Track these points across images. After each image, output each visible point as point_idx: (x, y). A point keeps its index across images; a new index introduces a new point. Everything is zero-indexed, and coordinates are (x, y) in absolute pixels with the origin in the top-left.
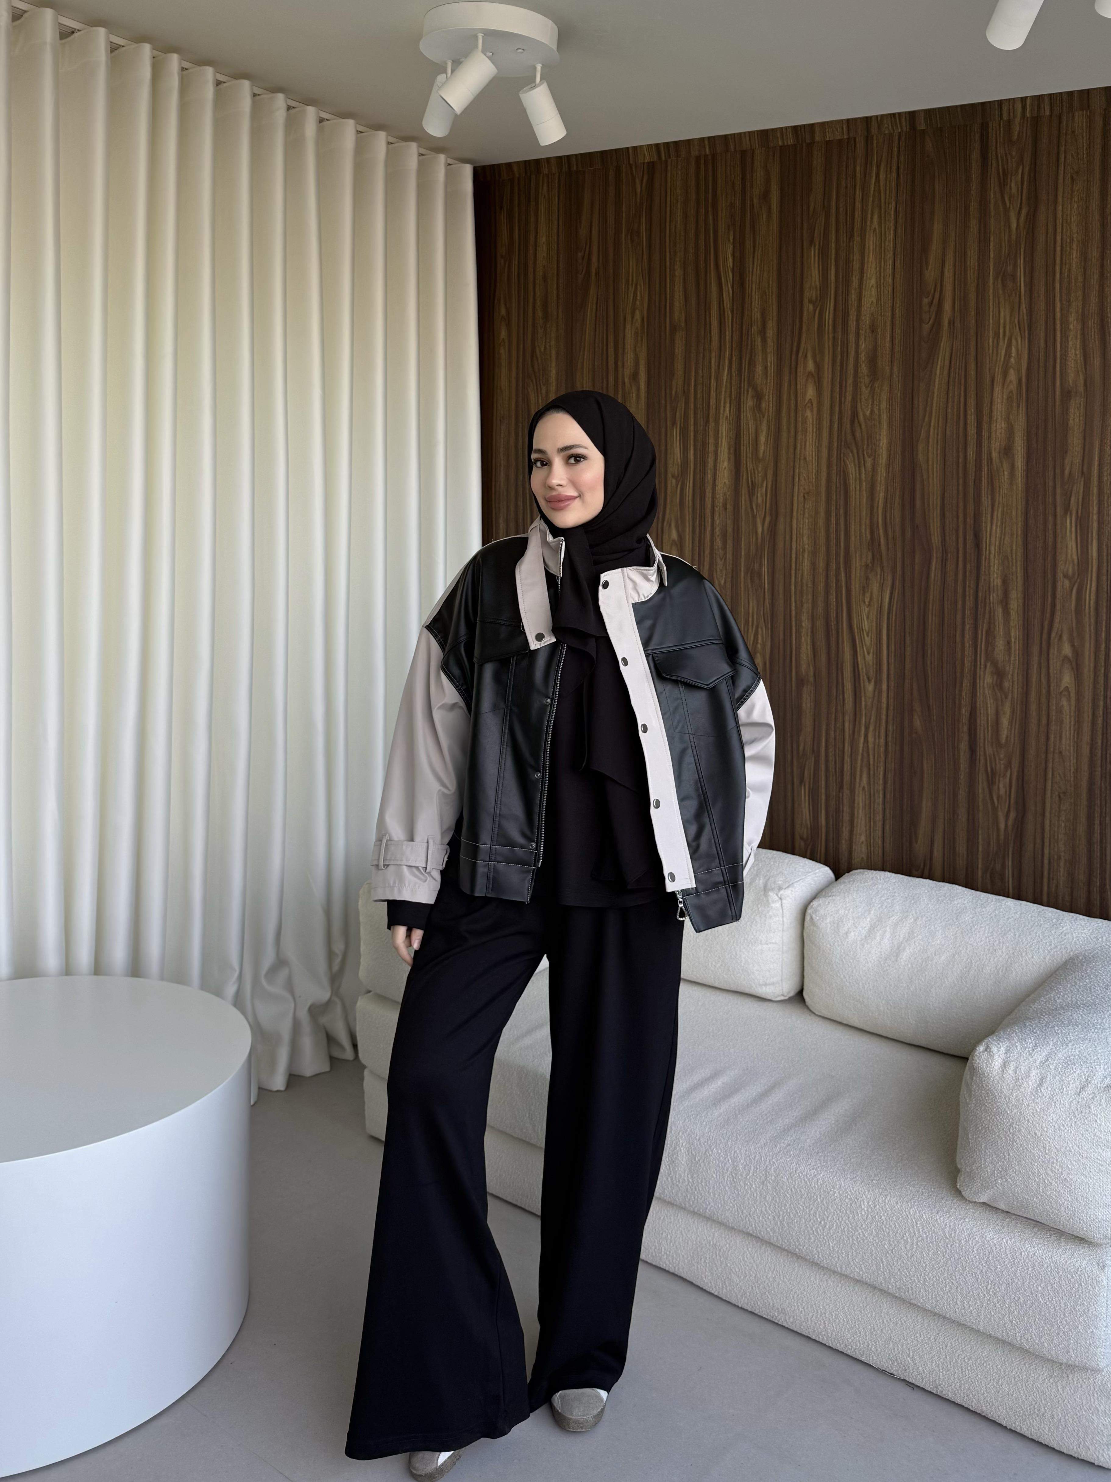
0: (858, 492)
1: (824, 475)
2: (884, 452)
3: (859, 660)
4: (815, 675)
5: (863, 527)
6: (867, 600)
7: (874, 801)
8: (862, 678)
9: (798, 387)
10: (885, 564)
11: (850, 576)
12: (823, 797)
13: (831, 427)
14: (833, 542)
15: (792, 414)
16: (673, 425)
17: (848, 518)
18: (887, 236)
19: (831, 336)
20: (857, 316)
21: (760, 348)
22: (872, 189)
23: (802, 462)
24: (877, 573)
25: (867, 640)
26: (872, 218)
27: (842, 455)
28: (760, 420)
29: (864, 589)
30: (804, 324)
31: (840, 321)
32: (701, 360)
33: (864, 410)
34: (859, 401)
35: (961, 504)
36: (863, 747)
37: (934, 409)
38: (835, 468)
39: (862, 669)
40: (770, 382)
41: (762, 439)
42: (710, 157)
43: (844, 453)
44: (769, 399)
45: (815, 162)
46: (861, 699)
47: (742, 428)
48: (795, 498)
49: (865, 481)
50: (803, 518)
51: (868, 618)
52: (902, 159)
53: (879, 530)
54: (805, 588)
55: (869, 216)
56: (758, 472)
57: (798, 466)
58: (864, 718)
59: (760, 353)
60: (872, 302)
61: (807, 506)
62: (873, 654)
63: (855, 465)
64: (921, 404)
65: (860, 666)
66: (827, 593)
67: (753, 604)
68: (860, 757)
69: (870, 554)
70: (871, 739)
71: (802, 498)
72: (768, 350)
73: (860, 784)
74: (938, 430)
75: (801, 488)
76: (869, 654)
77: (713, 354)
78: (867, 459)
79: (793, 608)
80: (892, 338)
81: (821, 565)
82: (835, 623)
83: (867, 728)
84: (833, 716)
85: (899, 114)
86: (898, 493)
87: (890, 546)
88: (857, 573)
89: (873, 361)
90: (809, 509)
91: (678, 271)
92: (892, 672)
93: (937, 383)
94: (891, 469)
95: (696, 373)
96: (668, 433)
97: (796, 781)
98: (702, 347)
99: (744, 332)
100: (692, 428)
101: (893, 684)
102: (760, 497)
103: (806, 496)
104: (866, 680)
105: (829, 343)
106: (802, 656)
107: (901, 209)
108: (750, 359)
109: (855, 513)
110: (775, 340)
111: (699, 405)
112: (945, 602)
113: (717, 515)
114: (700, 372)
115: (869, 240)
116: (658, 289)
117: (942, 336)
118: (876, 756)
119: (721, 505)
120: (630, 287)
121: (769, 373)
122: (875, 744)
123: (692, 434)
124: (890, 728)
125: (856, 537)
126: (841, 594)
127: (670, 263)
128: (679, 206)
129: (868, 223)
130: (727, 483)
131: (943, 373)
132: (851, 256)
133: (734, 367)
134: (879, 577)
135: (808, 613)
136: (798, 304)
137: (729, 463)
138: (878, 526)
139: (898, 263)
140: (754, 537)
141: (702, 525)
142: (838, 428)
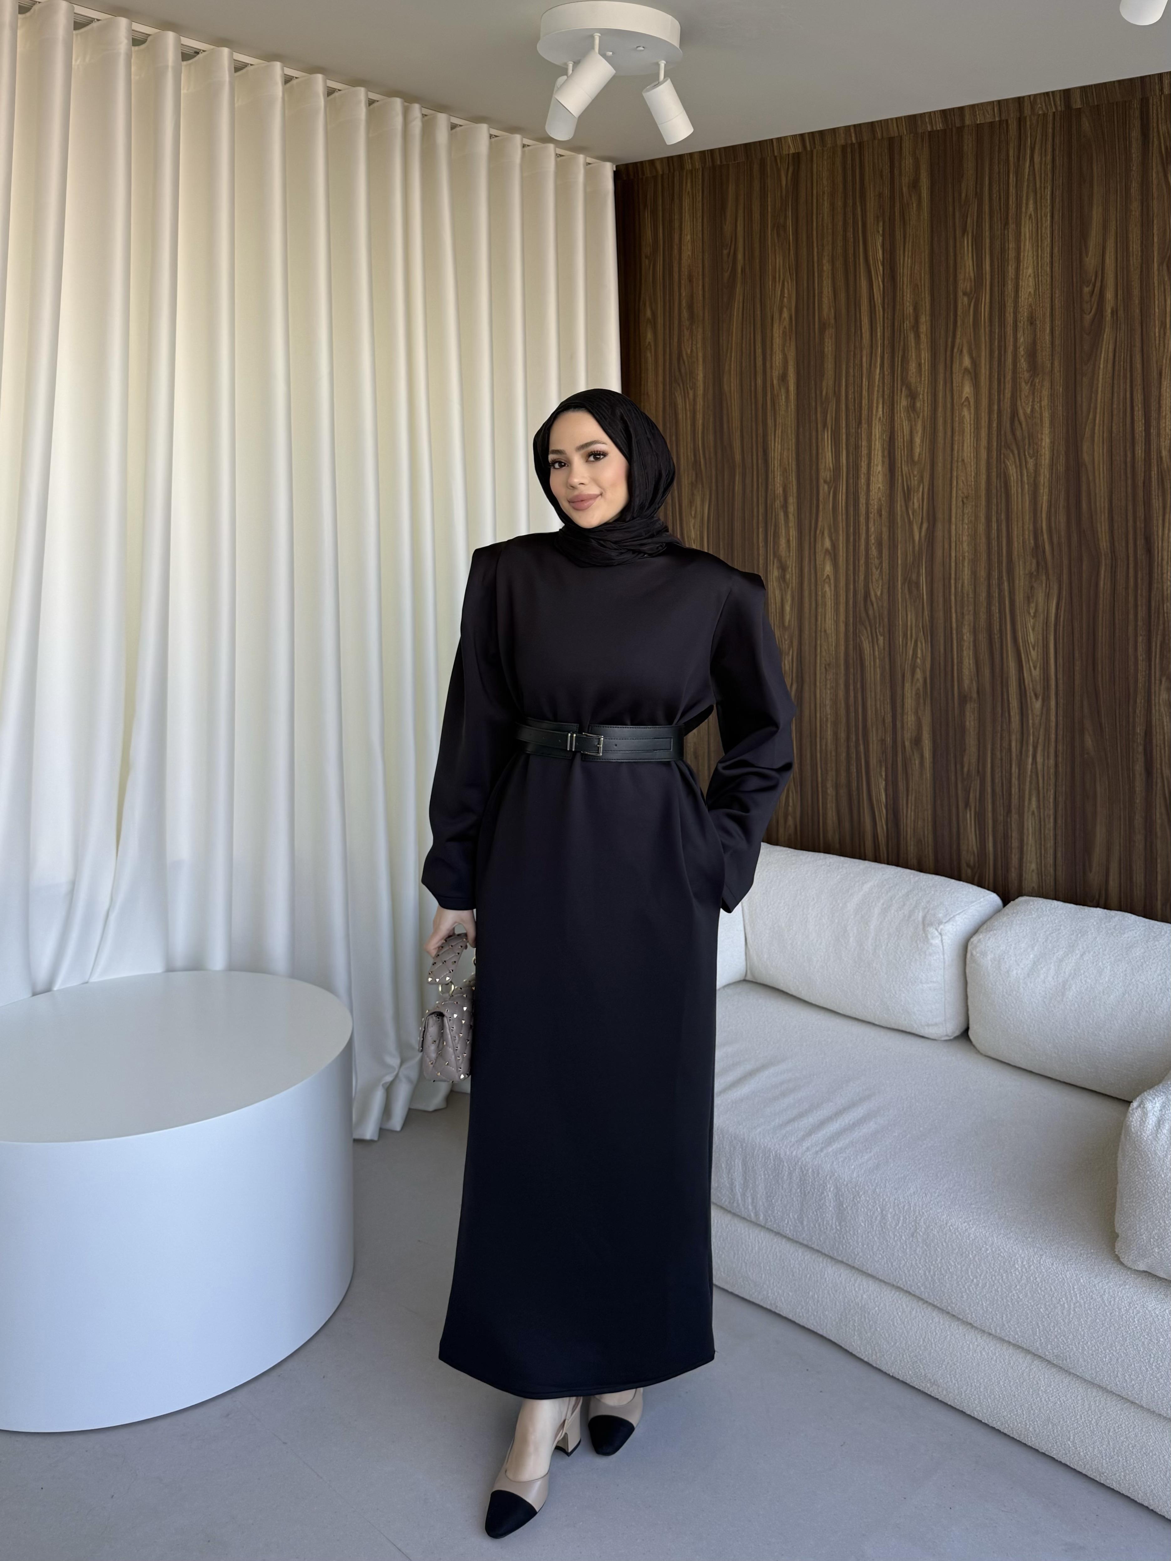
0: (1020, 496)
1: (983, 478)
2: (1047, 452)
3: (1025, 675)
4: (978, 692)
6: (1032, 611)
7: (1045, 825)
8: (1028, 695)
9: (954, 385)
10: (1051, 572)
11: (1013, 586)
12: (990, 822)
13: (990, 426)
14: (995, 548)
15: (949, 413)
16: (822, 427)
17: (1010, 523)
18: (1044, 222)
19: (987, 330)
20: (1014, 307)
21: (913, 344)
22: (1027, 174)
23: (960, 464)
24: (1042, 582)
25: (1034, 654)
26: (1027, 204)
27: (1002, 456)
28: (915, 422)
29: (1029, 599)
30: (958, 318)
31: (997, 315)
32: (852, 358)
33: (1025, 408)
34: (1018, 398)
35: (1130, 507)
36: (1032, 769)
37: (1099, 406)
38: (995, 470)
39: (1029, 685)
40: (925, 380)
41: (918, 440)
42: (856, 146)
43: (1004, 454)
44: (923, 398)
45: (965, 147)
46: (1028, 717)
47: (896, 429)
48: (954, 502)
49: (1028, 484)
50: (962, 524)
51: (1033, 629)
52: (1057, 141)
53: (1043, 536)
54: (966, 599)
55: (1024, 201)
56: (914, 476)
57: (955, 469)
58: (1031, 737)
59: (913, 350)
60: (1030, 292)
61: (966, 511)
62: (1040, 669)
63: (1016, 467)
64: (1084, 398)
65: (1026, 681)
66: (989, 604)
67: (911, 617)
68: (1028, 779)
69: (1034, 561)
70: (1039, 759)
71: (961, 503)
72: (922, 347)
73: (1029, 808)
74: (1103, 427)
75: (960, 492)
76: (1035, 668)
77: (864, 353)
78: (1028, 459)
79: (954, 620)
80: (1052, 330)
81: (983, 574)
82: (998, 635)
83: (1035, 748)
84: (999, 735)
85: (1053, 92)
86: (1062, 496)
87: (1056, 553)
88: (1021, 582)
90: (968, 513)
91: (827, 266)
92: (1060, 688)
93: (1101, 377)
94: (1054, 471)
95: (847, 373)
96: (820, 437)
97: (961, 805)
98: (853, 345)
99: (896, 328)
100: (844, 430)
101: (1062, 701)
102: (916, 502)
103: (965, 500)
104: (1033, 697)
105: (985, 337)
106: (964, 671)
107: (1058, 193)
108: (903, 357)
109: (1017, 517)
110: (929, 336)
111: (851, 407)
112: (1116, 613)
113: (872, 522)
114: (851, 371)
115: (1025, 227)
116: (805, 285)
117: (1105, 327)
118: (1046, 778)
119: (876, 511)
120: (777, 284)
121: (923, 370)
122: (1043, 765)
123: (844, 437)
124: (1060, 748)
125: (1019, 543)
126: (1005, 604)
127: (818, 258)
128: (826, 198)
129: (1024, 209)
130: (881, 488)
131: (1107, 366)
132: (1007, 245)
133: (886, 365)
134: (1044, 585)
135: (969, 625)
136: (951, 296)
137: (883, 466)
138: (1042, 532)
139: (1056, 250)
140: (911, 544)
141: (857, 533)
142: (997, 427)
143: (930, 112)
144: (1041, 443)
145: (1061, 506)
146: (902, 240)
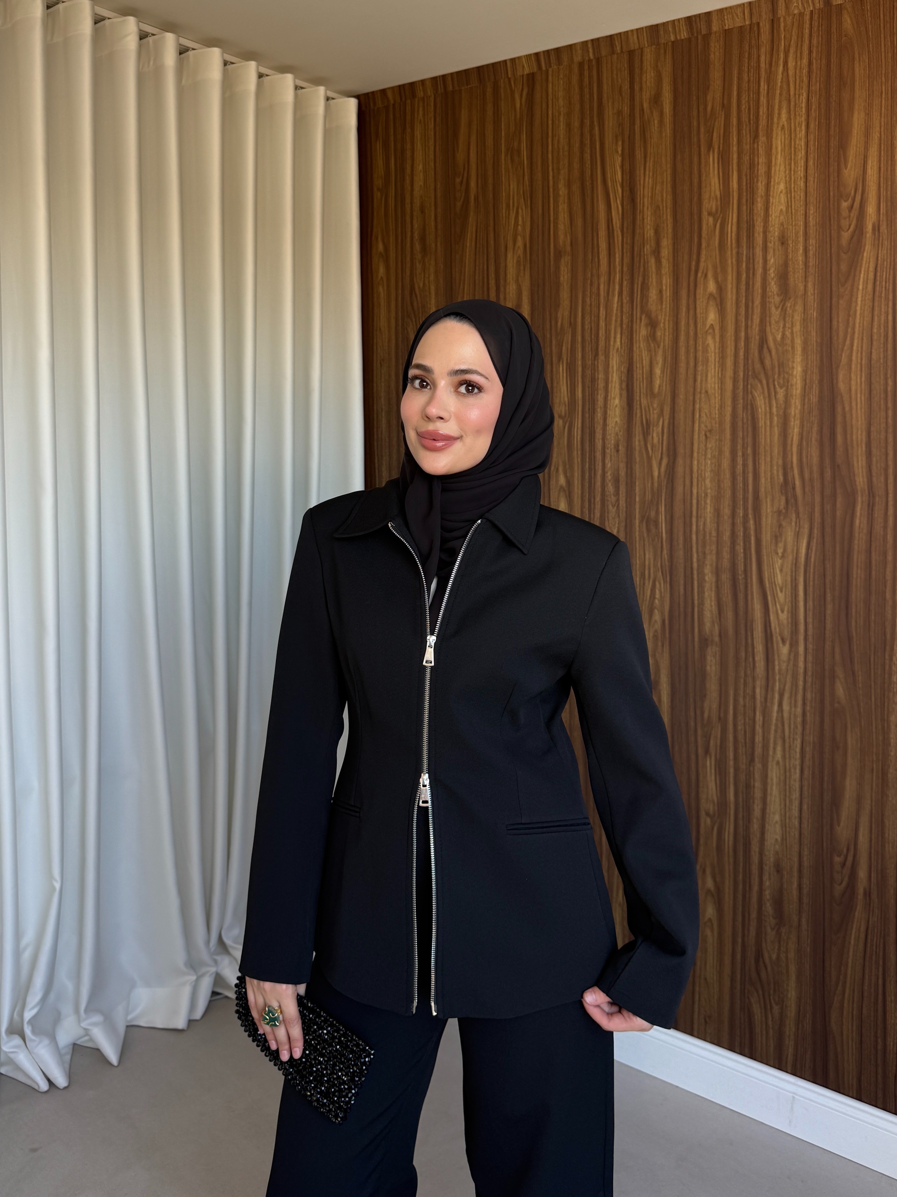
0: (768, 429)
1: (729, 410)
2: (799, 382)
3: (772, 618)
4: (720, 636)
5: (775, 468)
6: (780, 551)
7: (790, 775)
8: (774, 639)
9: (698, 311)
10: (801, 509)
11: (760, 524)
12: (732, 770)
13: (736, 355)
14: (740, 485)
15: (692, 342)
16: (559, 361)
17: (757, 458)
18: (798, 133)
19: (734, 252)
20: (764, 227)
21: (654, 269)
22: (780, 80)
23: (703, 396)
24: (791, 520)
25: (781, 596)
26: (779, 114)
27: (749, 387)
28: (655, 351)
30: (703, 240)
31: (745, 234)
32: (589, 287)
33: (774, 334)
34: (768, 324)
36: (777, 717)
37: (857, 330)
38: (741, 401)
39: (775, 629)
40: (666, 307)
41: (658, 371)
42: (594, 63)
43: (751, 385)
44: (664, 327)
45: (712, 56)
46: (774, 663)
47: (635, 360)
48: (696, 436)
49: (777, 415)
50: (705, 459)
51: (781, 571)
52: (815, 42)
53: (793, 471)
54: (708, 538)
55: (776, 111)
56: (654, 409)
57: (698, 401)
58: (777, 684)
59: (654, 276)
60: (781, 210)
61: (709, 445)
62: (788, 612)
63: (764, 397)
64: (841, 325)
65: (773, 625)
66: (733, 543)
67: (647, 556)
68: (773, 728)
69: (783, 499)
70: (786, 707)
71: (704, 437)
72: (663, 272)
73: (773, 757)
74: (862, 353)
75: (703, 426)
76: (782, 610)
77: (602, 280)
78: (778, 389)
79: (695, 560)
80: (806, 251)
81: (726, 511)
82: (743, 576)
83: (781, 695)
84: (742, 681)
86: (815, 429)
87: (807, 489)
88: (768, 520)
89: (783, 277)
90: (711, 448)
91: (563, 191)
92: (810, 632)
93: (859, 299)
94: (806, 400)
95: (584, 302)
96: (554, 369)
97: (701, 751)
98: (590, 273)
99: (635, 253)
100: (580, 363)
101: (811, 646)
102: (655, 436)
103: (708, 434)
104: (780, 642)
105: (732, 258)
106: (705, 613)
107: (814, 100)
108: (643, 283)
109: (765, 452)
110: (671, 260)
111: (588, 338)
112: (873, 554)
113: (609, 458)
114: (588, 300)
115: (776, 139)
116: (540, 212)
117: (865, 245)
118: (792, 727)
119: (613, 446)
120: (511, 212)
121: (664, 297)
122: (790, 713)
123: (580, 369)
124: (809, 695)
125: (766, 479)
126: (750, 543)
127: (554, 182)
128: (562, 119)
129: (775, 120)
130: (619, 422)
131: (866, 288)
132: (756, 159)
133: (625, 293)
134: (793, 524)
135: (711, 565)
136: (695, 217)
137: (620, 400)
138: (792, 467)
139: (811, 163)
140: (650, 481)
141: (592, 469)
142: (744, 355)
143: (674, 21)
144: (793, 372)
145: (813, 439)
146: (643, 160)
